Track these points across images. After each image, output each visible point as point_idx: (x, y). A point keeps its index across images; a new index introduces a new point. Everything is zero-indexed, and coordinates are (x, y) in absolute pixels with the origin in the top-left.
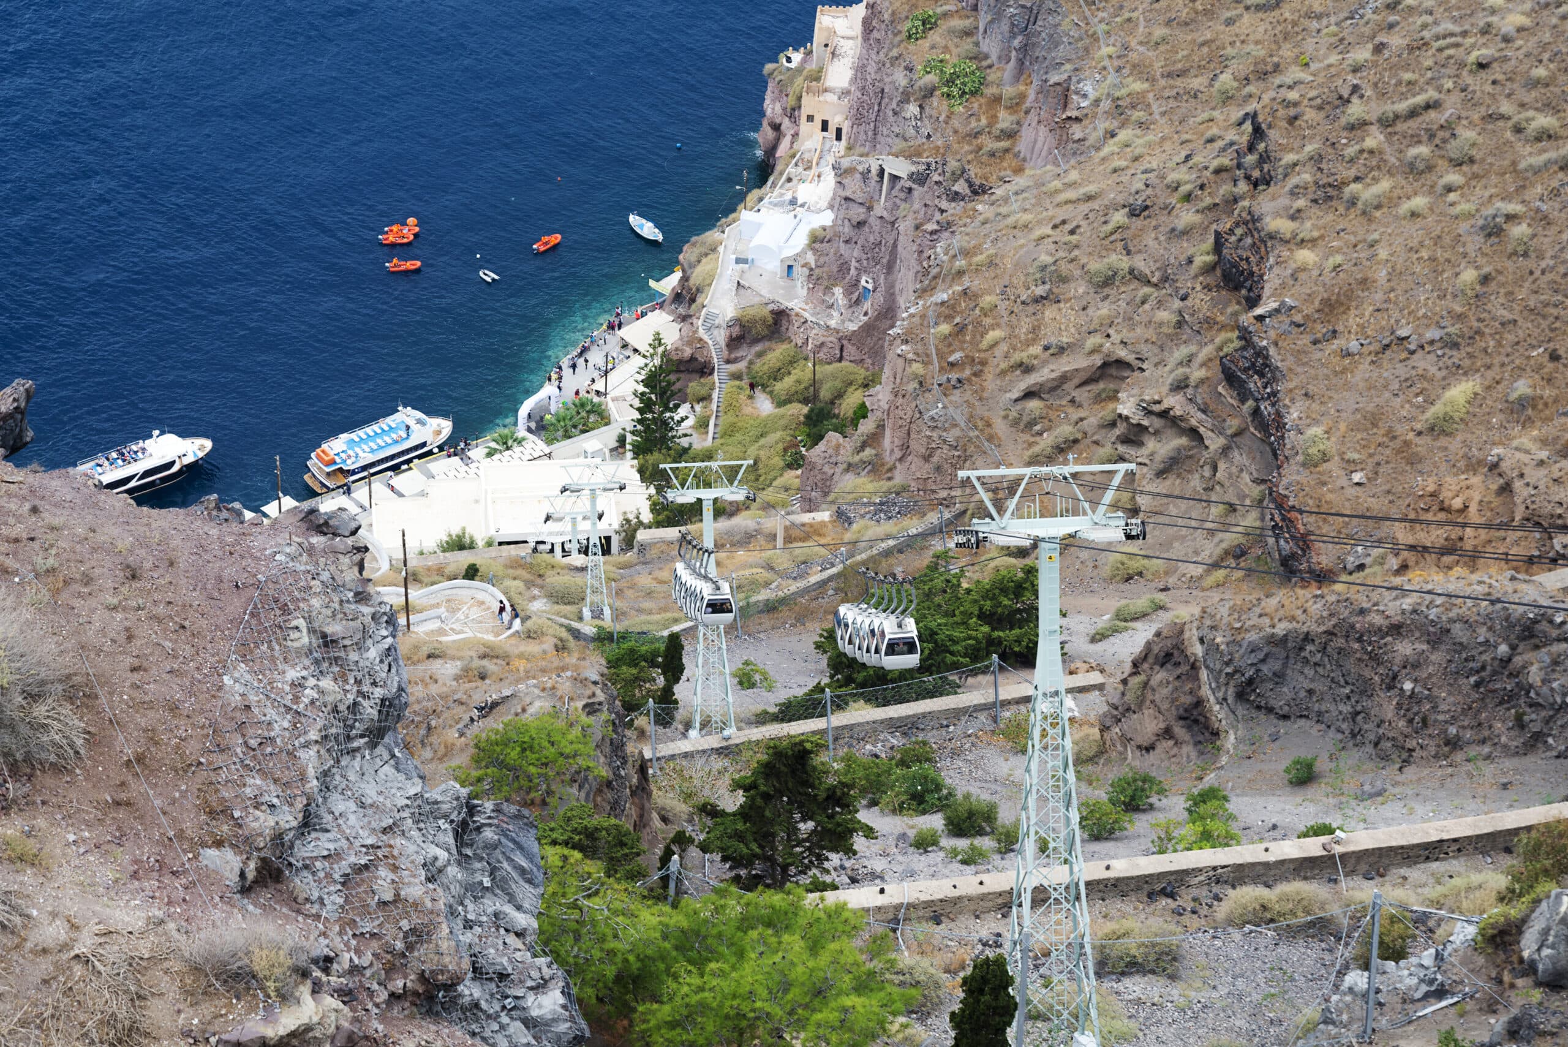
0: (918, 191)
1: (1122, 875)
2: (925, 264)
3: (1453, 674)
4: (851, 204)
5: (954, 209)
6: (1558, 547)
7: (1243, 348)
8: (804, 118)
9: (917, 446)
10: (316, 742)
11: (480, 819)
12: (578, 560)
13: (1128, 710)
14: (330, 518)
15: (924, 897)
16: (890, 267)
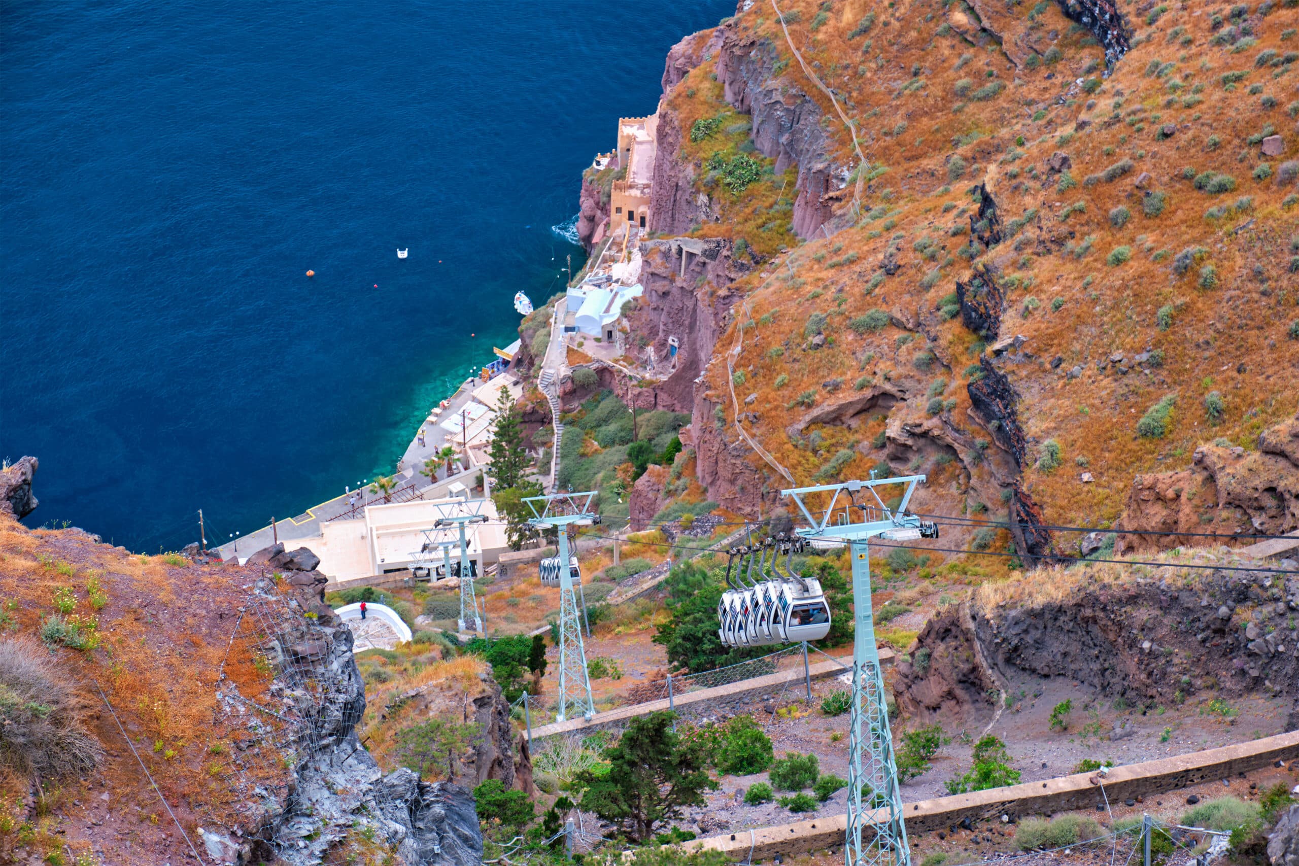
0: (711, 265)
1: (929, 813)
2: (721, 324)
3: (1181, 635)
4: (657, 278)
5: (741, 278)
6: (1257, 525)
7: (986, 377)
8: (613, 210)
9: (724, 472)
10: (294, 742)
11: (430, 798)
12: (452, 581)
13: (917, 677)
14: (295, 556)
15: (768, 841)
16: (692, 327)
